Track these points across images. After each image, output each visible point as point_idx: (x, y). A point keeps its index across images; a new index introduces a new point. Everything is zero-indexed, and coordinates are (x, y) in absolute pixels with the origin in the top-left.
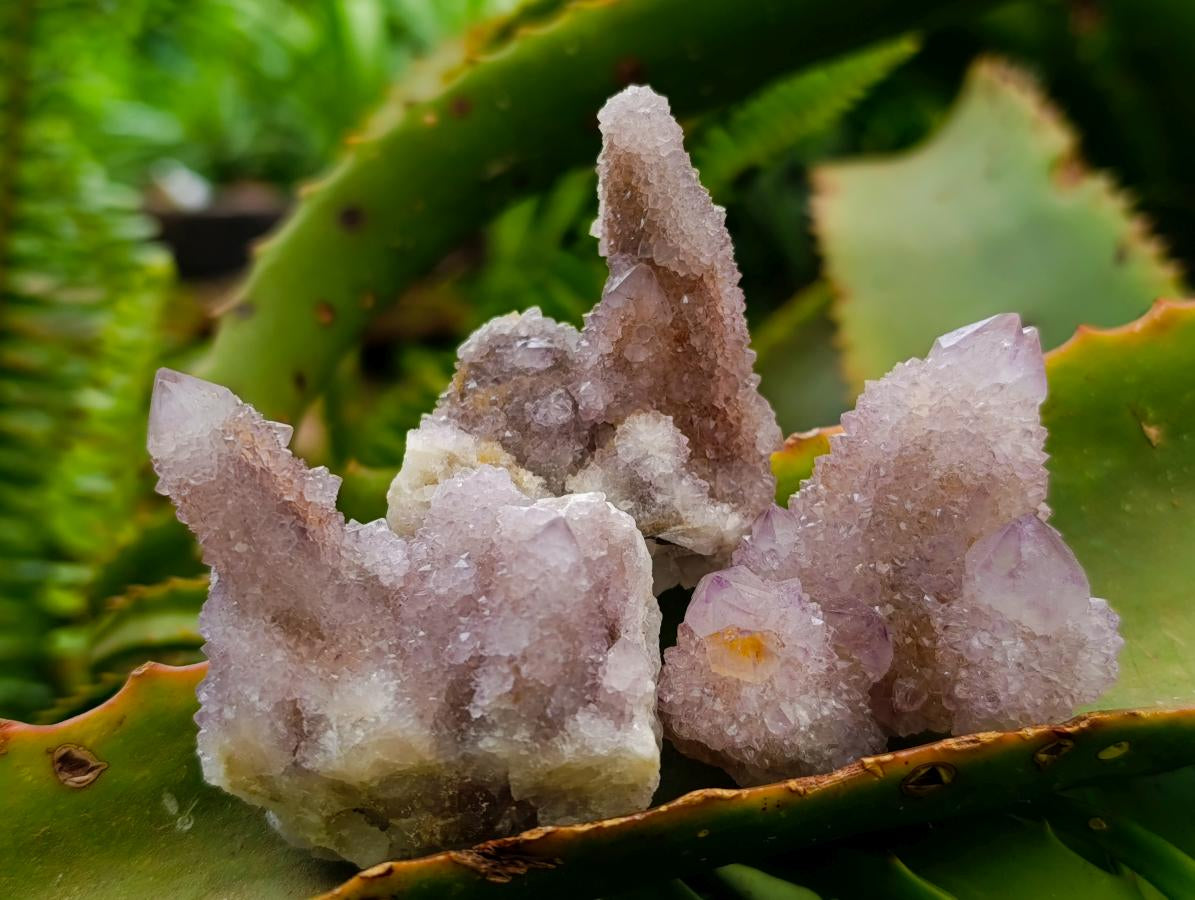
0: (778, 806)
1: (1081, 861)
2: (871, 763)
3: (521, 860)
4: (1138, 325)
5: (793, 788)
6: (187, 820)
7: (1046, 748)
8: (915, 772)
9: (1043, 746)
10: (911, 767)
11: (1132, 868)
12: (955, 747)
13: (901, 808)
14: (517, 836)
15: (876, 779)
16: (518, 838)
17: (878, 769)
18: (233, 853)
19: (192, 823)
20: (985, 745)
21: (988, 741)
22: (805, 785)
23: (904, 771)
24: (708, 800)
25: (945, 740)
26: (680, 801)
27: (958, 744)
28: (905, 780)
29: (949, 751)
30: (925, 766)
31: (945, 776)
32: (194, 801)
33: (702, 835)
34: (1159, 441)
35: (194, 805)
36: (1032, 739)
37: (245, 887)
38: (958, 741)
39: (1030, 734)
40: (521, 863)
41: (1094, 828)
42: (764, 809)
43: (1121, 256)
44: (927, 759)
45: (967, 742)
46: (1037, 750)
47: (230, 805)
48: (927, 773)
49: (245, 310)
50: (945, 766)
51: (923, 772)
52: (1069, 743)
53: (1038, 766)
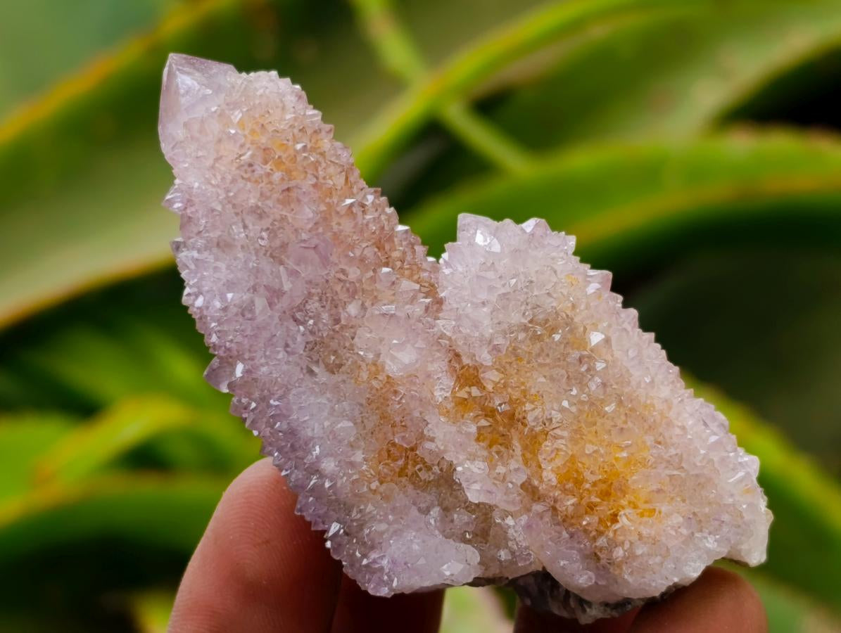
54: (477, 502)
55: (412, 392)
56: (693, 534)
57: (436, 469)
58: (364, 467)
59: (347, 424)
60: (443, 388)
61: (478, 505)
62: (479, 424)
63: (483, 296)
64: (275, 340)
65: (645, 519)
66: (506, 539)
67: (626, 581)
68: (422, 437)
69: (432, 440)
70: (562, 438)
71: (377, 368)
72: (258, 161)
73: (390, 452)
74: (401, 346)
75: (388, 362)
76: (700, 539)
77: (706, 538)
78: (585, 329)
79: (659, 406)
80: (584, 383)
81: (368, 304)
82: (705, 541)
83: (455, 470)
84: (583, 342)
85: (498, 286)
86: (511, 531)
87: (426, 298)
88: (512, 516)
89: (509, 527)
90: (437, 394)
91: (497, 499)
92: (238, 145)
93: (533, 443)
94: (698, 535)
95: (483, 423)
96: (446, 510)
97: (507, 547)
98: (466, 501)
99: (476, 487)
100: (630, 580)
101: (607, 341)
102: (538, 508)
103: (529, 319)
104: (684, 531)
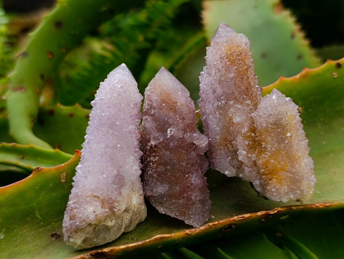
0: (183, 238)
1: (273, 245)
2: (212, 225)
3: (103, 256)
4: (298, 76)
5: (188, 233)
6: (2, 235)
7: (264, 218)
8: (225, 226)
9: (263, 218)
10: (223, 225)
11: (288, 248)
12: (237, 219)
13: (220, 235)
14: (102, 250)
15: (213, 229)
16: (102, 251)
17: (213, 226)
18: (16, 246)
19: (4, 236)
20: (246, 218)
21: (247, 217)
22: (191, 232)
23: (221, 226)
24: (161, 238)
25: (234, 217)
26: (153, 238)
27: (238, 218)
28: (222, 229)
29: (235, 220)
30: (228, 225)
31: (233, 227)
32: (4, 229)
33: (159, 247)
34: (302, 111)
35: (4, 230)
36: (260, 216)
37: (20, 257)
38: (238, 217)
39: (260, 214)
40: (103, 257)
41: (277, 235)
42: (179, 239)
43: (293, 36)
44: (228, 223)
45: (241, 217)
46: (262, 218)
47: (16, 230)
48: (228, 226)
49: (25, 54)
50: (234, 224)
51: (227, 226)
52: (271, 216)
53: (262, 222)
54: (240, 160)
55: (237, 128)
56: (288, 192)
57: (234, 148)
58: (218, 140)
59: (218, 128)
60: (245, 130)
61: (240, 161)
62: (249, 142)
63: (265, 112)
64: (210, 102)
65: (278, 184)
66: (244, 172)
67: (267, 195)
68: (234, 140)
69: (236, 141)
70: (267, 155)
71: (231, 119)
72: (225, 58)
73: (226, 139)
74: (239, 116)
75: (234, 119)
76: (290, 194)
77: (291, 194)
78: (287, 131)
79: (297, 157)
80: (280, 144)
81: (236, 103)
82: (290, 195)
83: (239, 150)
84: (285, 134)
85: (270, 111)
86: (245, 170)
87: (252, 106)
88: (248, 167)
89: (245, 169)
90: (243, 131)
91: (246, 161)
92: (222, 52)
93: (261, 152)
94: (290, 193)
95: (251, 143)
96: (233, 159)
97: (243, 174)
98: (238, 159)
99: (241, 157)
100: (268, 195)
101: (291, 136)
102: (255, 168)
103: (274, 123)
104: (286, 191)
